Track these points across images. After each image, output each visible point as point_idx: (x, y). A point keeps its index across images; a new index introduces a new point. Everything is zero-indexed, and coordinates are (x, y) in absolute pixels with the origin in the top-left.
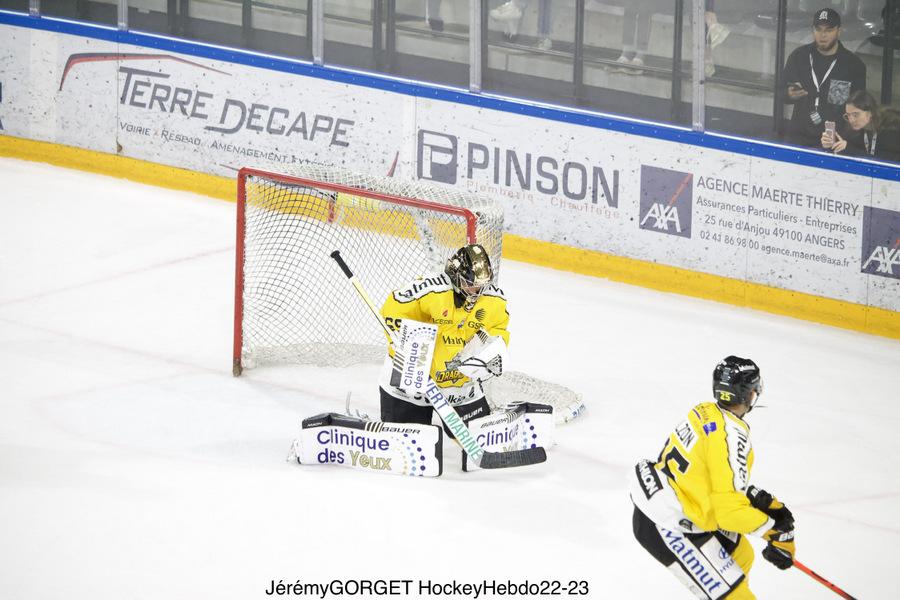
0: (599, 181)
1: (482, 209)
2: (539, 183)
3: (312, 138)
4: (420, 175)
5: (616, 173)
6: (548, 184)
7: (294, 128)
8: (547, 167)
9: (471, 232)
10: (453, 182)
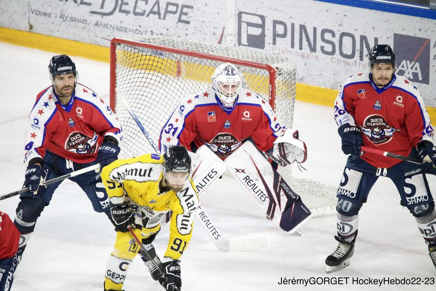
0: (364, 46)
1: (280, 65)
2: (322, 48)
3: (164, 19)
4: (240, 43)
5: (376, 39)
6: (328, 48)
7: (152, 12)
8: (328, 36)
9: (272, 81)
10: (262, 47)
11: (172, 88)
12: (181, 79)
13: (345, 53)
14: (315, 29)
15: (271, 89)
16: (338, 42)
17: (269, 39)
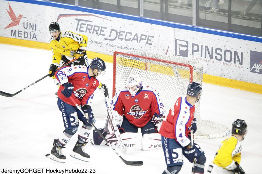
0: (236, 56)
1: (195, 65)
2: (216, 57)
3: (140, 42)
4: (176, 54)
5: (242, 53)
6: (219, 57)
7: (134, 39)
8: (219, 51)
9: (191, 72)
10: (187, 57)
11: (143, 76)
12: (147, 71)
13: (227, 59)
14: (212, 48)
15: (191, 76)
16: (224, 55)
17: (190, 52)
